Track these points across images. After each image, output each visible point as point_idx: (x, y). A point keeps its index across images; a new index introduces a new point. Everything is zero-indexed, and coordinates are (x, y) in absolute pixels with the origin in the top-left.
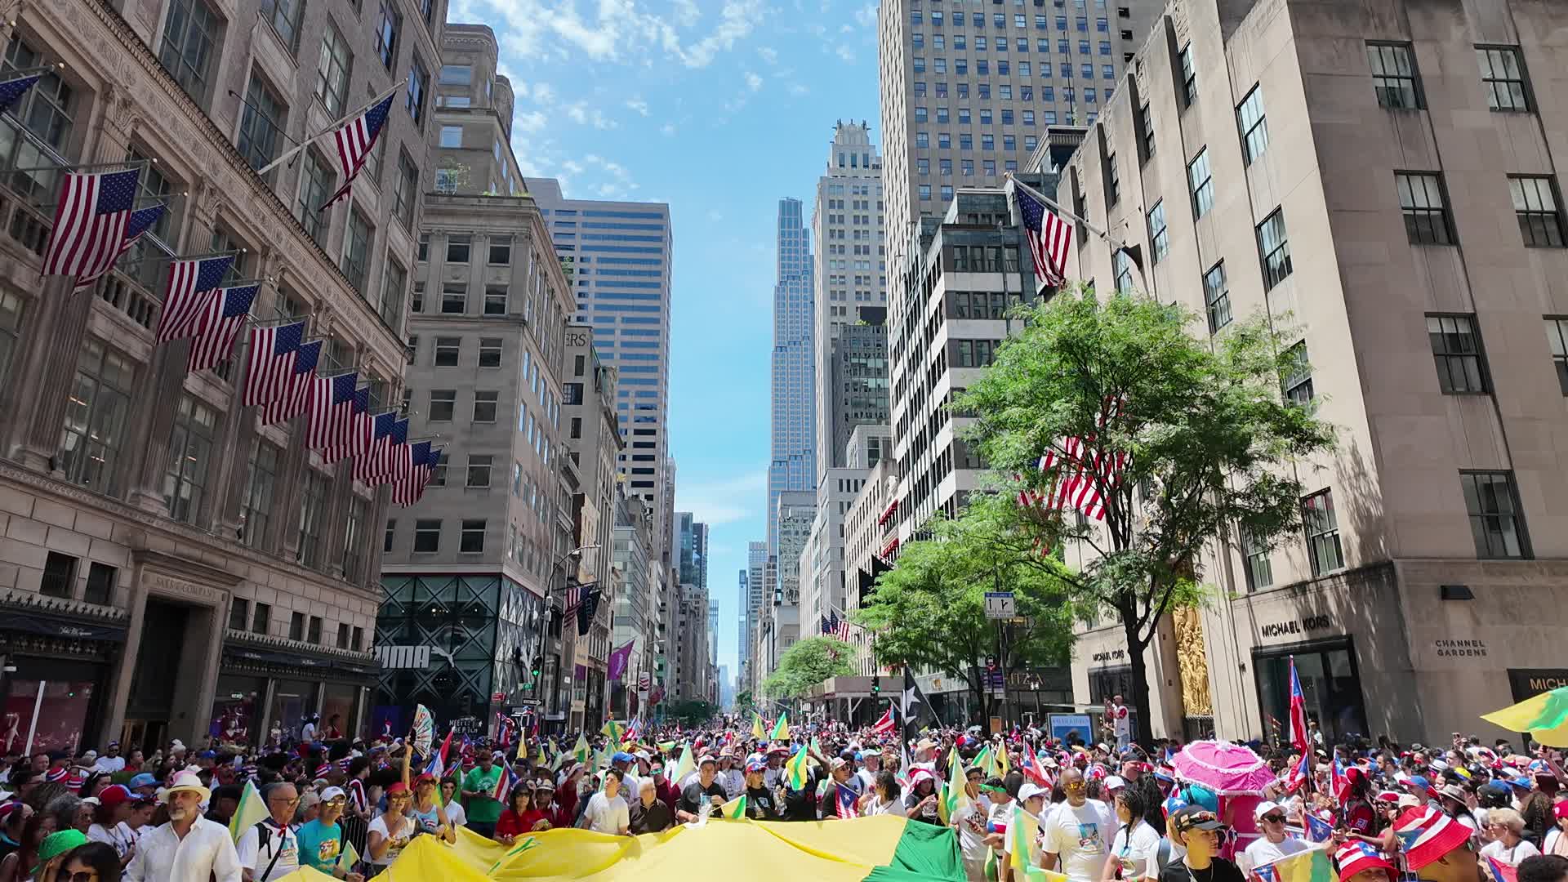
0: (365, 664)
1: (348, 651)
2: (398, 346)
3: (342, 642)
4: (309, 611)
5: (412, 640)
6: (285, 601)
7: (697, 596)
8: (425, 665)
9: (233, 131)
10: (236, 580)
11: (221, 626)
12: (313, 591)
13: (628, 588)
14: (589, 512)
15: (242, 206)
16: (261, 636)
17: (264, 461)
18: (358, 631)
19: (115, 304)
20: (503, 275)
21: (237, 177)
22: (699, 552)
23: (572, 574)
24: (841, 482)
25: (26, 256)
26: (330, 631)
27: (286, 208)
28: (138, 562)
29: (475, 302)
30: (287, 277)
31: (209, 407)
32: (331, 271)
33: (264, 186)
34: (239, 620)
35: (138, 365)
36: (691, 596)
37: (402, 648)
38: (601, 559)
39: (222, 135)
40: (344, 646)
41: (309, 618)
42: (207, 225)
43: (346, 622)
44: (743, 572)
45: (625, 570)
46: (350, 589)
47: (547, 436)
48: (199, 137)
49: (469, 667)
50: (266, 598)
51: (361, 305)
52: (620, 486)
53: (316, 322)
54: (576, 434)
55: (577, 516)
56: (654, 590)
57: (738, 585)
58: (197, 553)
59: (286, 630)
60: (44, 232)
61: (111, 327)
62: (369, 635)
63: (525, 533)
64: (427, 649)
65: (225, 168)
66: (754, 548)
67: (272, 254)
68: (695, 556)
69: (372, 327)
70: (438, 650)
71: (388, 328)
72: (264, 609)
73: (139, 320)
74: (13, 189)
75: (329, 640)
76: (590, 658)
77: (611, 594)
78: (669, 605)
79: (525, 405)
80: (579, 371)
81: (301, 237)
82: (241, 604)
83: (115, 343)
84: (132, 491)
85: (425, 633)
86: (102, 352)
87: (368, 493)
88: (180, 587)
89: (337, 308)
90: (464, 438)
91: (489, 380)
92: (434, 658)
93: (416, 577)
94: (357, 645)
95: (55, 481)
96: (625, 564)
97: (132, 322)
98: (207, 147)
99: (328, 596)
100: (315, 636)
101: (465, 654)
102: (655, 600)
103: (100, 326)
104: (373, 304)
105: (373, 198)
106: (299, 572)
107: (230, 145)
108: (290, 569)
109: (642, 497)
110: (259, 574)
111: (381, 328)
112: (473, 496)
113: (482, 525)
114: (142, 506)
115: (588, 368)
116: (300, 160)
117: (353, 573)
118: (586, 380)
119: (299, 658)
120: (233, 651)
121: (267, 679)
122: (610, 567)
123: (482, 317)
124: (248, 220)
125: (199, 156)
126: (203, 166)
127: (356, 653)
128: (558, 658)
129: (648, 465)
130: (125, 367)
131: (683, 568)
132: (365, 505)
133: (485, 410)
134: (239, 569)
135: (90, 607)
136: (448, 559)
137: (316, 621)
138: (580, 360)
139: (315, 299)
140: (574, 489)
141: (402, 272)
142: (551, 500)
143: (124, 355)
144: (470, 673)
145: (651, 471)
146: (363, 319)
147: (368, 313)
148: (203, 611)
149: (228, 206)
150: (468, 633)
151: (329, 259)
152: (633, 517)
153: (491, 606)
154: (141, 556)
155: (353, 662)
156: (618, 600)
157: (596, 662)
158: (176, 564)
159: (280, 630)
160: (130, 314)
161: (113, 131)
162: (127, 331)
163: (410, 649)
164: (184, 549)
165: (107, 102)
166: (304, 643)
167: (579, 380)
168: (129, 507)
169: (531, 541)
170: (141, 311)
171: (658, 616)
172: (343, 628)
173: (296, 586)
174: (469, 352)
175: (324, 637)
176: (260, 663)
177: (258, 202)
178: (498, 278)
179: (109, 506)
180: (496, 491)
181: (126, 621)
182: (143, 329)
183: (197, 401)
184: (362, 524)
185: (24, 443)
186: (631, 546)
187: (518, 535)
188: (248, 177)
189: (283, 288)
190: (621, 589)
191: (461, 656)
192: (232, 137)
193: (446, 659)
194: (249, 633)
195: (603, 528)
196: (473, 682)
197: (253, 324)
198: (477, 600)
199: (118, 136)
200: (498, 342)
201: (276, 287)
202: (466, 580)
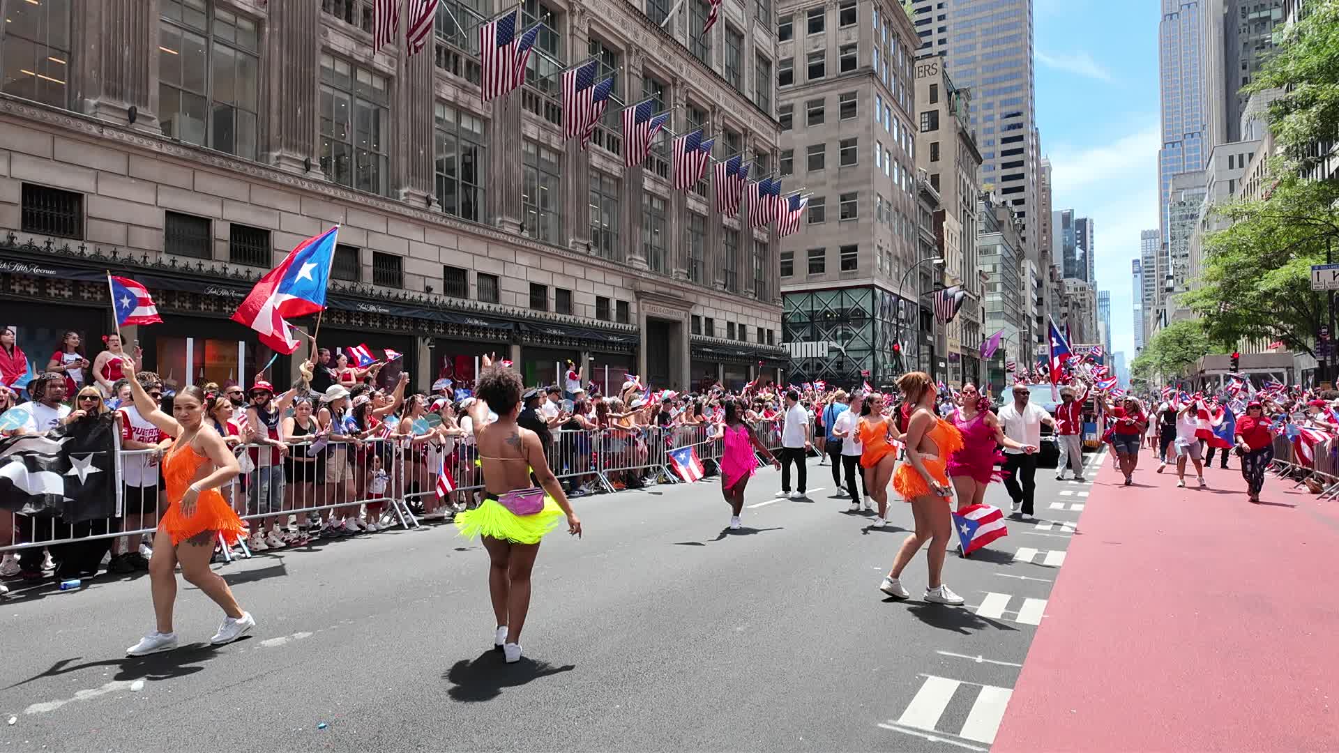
0: (777, 353)
1: (765, 346)
2: (772, 125)
3: (761, 340)
4: (738, 320)
5: (815, 337)
6: (722, 315)
7: (1083, 289)
8: (826, 355)
9: (642, 4)
10: (691, 304)
11: (687, 331)
12: (738, 308)
13: (999, 287)
14: (951, 225)
15: (655, 54)
16: (710, 338)
17: (696, 227)
18: (770, 332)
19: (600, 145)
20: (852, 34)
21: (650, 34)
22: (1084, 247)
23: (938, 280)
24: (1231, 158)
25: (555, 129)
26: (752, 332)
27: (682, 46)
28: (638, 299)
29: (833, 65)
30: (691, 96)
31: (659, 198)
32: (718, 82)
33: (665, 35)
34: (697, 329)
35: (618, 180)
36: (1076, 289)
37: (809, 344)
38: (967, 264)
39: (636, 9)
40: (763, 342)
41: (737, 326)
42: (638, 76)
43: (761, 327)
44: (1136, 262)
45: (995, 271)
46: (760, 305)
47: (904, 167)
48: (623, 16)
49: (858, 355)
50: (711, 314)
51: (741, 100)
52: (986, 197)
53: (713, 123)
54: (935, 157)
55: (939, 229)
56: (1028, 287)
57: (1132, 275)
58: (667, 290)
59: (725, 333)
60: (559, 110)
61: (601, 160)
62: (778, 334)
63: (890, 251)
64: (825, 343)
65: (641, 32)
66: (1146, 236)
67: (678, 82)
68: (1079, 252)
69: (751, 114)
70: (833, 344)
71: (763, 113)
72: (710, 321)
73: (613, 152)
74: (541, 89)
75: (752, 339)
76: (962, 347)
77: (979, 293)
78: (1047, 299)
79: (881, 144)
80: (934, 99)
81: (694, 63)
82: (696, 318)
83: (604, 169)
84: (628, 257)
85: (824, 333)
86: (599, 176)
87: (764, 237)
88: (662, 312)
89: (726, 108)
90: (836, 182)
91: (850, 129)
92: (831, 350)
93: (812, 292)
94: (771, 341)
95: (592, 257)
96: (994, 267)
97: (610, 153)
98: (629, 21)
99: (747, 311)
100: (743, 336)
101: (853, 346)
102: (1030, 295)
103: (596, 161)
104: (750, 98)
105: (739, 12)
106: (726, 296)
107: (641, 14)
108: (721, 295)
109: (1009, 204)
110: (703, 301)
111: (758, 113)
112: (845, 226)
113: (854, 248)
114: (635, 266)
115: (942, 94)
116: (685, 5)
117: (762, 293)
118: (941, 106)
119: (736, 351)
120: (695, 347)
121: (717, 364)
122: (977, 270)
123: (839, 77)
124: (661, 63)
125: (625, 29)
126: (629, 35)
127: (771, 347)
128: (932, 348)
129: (1018, 170)
130: (612, 182)
131: (1066, 263)
132: (763, 246)
133: (849, 154)
134: (691, 298)
135: (620, 325)
136: (832, 277)
137: (742, 327)
138: (934, 89)
139: (711, 106)
140: (933, 208)
141: (768, 64)
142: (912, 221)
143: (611, 176)
144: (858, 359)
145: (1021, 176)
146: (745, 110)
147: (748, 105)
148: (677, 324)
149: (649, 59)
150: (854, 331)
151: (715, 73)
152: (1001, 223)
153: (869, 310)
154: (639, 295)
155: (770, 353)
156: (988, 298)
157: (969, 350)
158: (658, 298)
159: (721, 334)
160: (608, 149)
161: (579, 34)
162: (610, 160)
163: (814, 343)
164: (660, 288)
165: (573, 16)
166: (737, 341)
167: (934, 107)
168: (628, 267)
169: (898, 259)
170: (614, 145)
171: (1035, 311)
172: (760, 330)
173: (727, 306)
174: (832, 108)
175: (749, 337)
176: (713, 354)
177: (665, 48)
178: (849, 39)
179: (618, 268)
180: (863, 221)
181: (638, 332)
182: (616, 156)
183: (652, 195)
184: (762, 259)
185: (574, 238)
186: (999, 250)
187: (885, 253)
188: (656, 32)
189: (690, 104)
190: (992, 288)
191: (851, 347)
192: (642, 7)
193: (840, 350)
194: (703, 336)
195: (967, 238)
196: (861, 366)
197: (675, 137)
198: (857, 306)
199: (582, 36)
200: (854, 94)
201: (685, 105)
202: (848, 291)
